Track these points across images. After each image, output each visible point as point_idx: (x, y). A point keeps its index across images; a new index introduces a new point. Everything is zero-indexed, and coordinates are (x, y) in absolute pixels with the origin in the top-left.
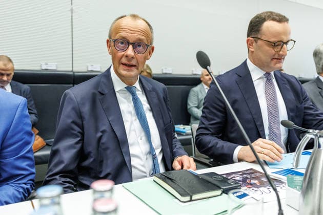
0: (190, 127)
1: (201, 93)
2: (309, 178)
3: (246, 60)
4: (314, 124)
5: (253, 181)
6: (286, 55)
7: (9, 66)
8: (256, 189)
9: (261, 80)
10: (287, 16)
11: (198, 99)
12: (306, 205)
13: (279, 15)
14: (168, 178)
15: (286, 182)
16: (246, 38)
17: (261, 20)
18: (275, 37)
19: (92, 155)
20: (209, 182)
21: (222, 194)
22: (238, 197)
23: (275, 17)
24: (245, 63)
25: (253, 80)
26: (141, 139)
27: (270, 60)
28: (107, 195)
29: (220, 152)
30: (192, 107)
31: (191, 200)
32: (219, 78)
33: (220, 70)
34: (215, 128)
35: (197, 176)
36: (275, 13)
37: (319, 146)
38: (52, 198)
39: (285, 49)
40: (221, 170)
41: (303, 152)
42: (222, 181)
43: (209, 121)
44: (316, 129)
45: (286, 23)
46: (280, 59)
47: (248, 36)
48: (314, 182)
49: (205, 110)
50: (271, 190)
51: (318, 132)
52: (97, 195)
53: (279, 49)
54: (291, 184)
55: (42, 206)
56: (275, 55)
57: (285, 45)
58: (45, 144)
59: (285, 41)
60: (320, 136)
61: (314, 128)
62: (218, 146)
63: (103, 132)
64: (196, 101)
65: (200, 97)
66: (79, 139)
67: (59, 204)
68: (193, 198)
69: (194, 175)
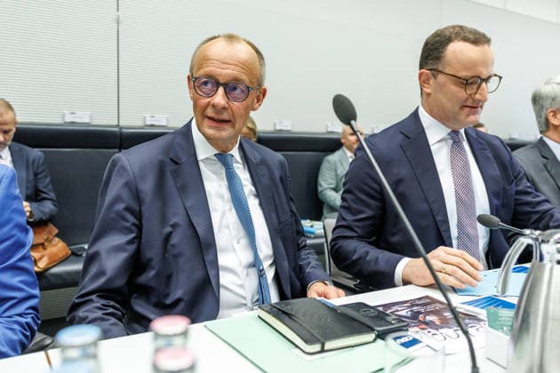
0: (321, 223)
1: (342, 165)
2: (524, 312)
3: (418, 108)
4: (533, 220)
5: (429, 318)
6: (486, 100)
7: (8, 116)
8: (434, 331)
9: (443, 143)
10: (488, 34)
11: (337, 175)
12: (519, 358)
13: (475, 32)
14: (284, 312)
15: (486, 319)
16: (417, 71)
17: (443, 39)
18: (467, 69)
19: (154, 263)
20: (354, 320)
21: (375, 340)
22: (403, 345)
23: (467, 34)
24: (415, 114)
25: (430, 144)
26: (238, 243)
27: (457, 108)
28: (178, 341)
29: (372, 267)
30: (326, 189)
31: (322, 351)
32: (371, 139)
33: (374, 126)
34: (364, 227)
35: (333, 310)
36: (466, 28)
37: (541, 259)
38: (84, 347)
39: (483, 89)
40: (374, 298)
41: (514, 269)
42: (376, 317)
43: (354, 214)
44: (536, 229)
45: (486, 46)
46: (475, 107)
47: (421, 67)
48: (532, 319)
49: (348, 196)
50: (460, 333)
51: (540, 235)
52: (161, 342)
53: (474, 91)
54: (494, 322)
55: (66, 360)
56: (467, 99)
57: (484, 84)
58: (70, 252)
59: (484, 76)
60: (543, 241)
61: (533, 226)
62: (368, 258)
63: (174, 226)
64: (332, 179)
65: (339, 172)
66: (133, 235)
67: (95, 357)
68: (326, 347)
69: (328, 307)
